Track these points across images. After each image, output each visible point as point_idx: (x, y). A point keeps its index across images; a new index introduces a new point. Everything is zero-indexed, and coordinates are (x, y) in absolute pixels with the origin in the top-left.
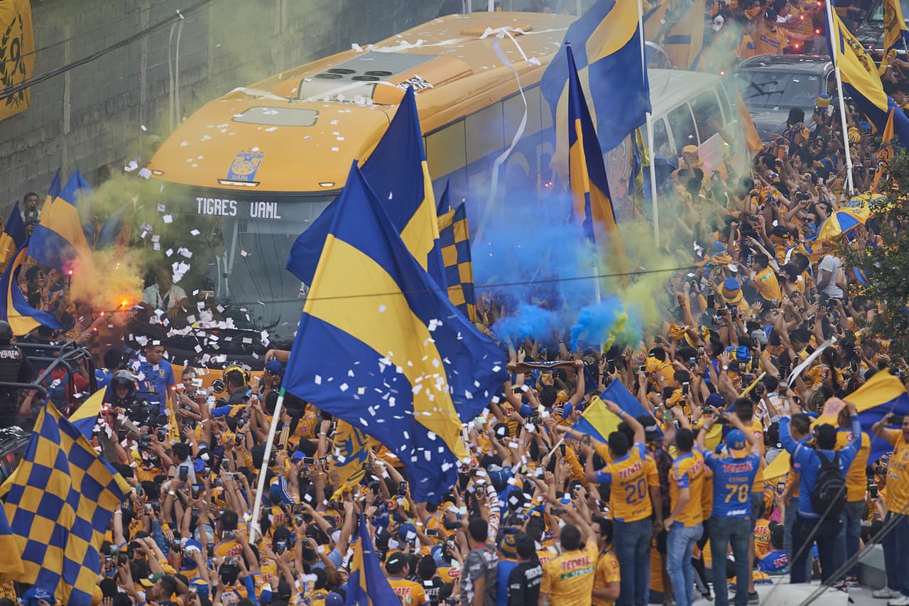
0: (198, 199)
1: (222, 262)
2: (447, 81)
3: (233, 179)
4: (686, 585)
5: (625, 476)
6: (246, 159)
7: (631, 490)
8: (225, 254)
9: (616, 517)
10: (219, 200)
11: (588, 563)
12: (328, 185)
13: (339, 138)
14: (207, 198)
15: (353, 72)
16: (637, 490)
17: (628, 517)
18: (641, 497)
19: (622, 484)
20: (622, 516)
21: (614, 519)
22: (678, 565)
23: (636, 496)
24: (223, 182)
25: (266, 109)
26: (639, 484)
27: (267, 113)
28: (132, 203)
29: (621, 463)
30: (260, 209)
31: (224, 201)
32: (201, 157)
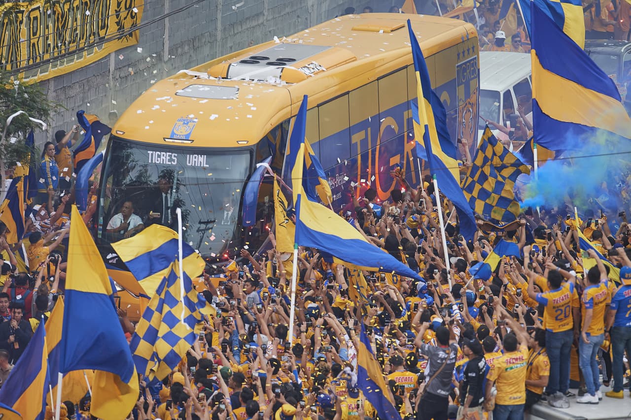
0: (149, 152)
1: (166, 197)
2: (336, 65)
3: (175, 138)
4: (593, 375)
5: (557, 302)
6: (184, 123)
7: (559, 312)
8: (169, 192)
9: (547, 328)
10: (164, 153)
11: (523, 360)
12: (244, 142)
13: (252, 108)
14: (156, 151)
15: (267, 58)
16: (564, 313)
17: (555, 329)
18: (566, 317)
19: (554, 307)
20: (551, 328)
21: (546, 330)
22: (587, 362)
23: (562, 316)
24: (167, 140)
25: (201, 86)
26: (565, 309)
27: (201, 89)
28: (102, 154)
29: (555, 293)
30: (194, 160)
31: (168, 154)
32: (151, 122)
